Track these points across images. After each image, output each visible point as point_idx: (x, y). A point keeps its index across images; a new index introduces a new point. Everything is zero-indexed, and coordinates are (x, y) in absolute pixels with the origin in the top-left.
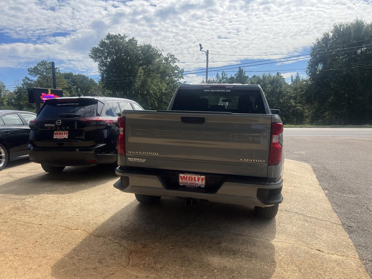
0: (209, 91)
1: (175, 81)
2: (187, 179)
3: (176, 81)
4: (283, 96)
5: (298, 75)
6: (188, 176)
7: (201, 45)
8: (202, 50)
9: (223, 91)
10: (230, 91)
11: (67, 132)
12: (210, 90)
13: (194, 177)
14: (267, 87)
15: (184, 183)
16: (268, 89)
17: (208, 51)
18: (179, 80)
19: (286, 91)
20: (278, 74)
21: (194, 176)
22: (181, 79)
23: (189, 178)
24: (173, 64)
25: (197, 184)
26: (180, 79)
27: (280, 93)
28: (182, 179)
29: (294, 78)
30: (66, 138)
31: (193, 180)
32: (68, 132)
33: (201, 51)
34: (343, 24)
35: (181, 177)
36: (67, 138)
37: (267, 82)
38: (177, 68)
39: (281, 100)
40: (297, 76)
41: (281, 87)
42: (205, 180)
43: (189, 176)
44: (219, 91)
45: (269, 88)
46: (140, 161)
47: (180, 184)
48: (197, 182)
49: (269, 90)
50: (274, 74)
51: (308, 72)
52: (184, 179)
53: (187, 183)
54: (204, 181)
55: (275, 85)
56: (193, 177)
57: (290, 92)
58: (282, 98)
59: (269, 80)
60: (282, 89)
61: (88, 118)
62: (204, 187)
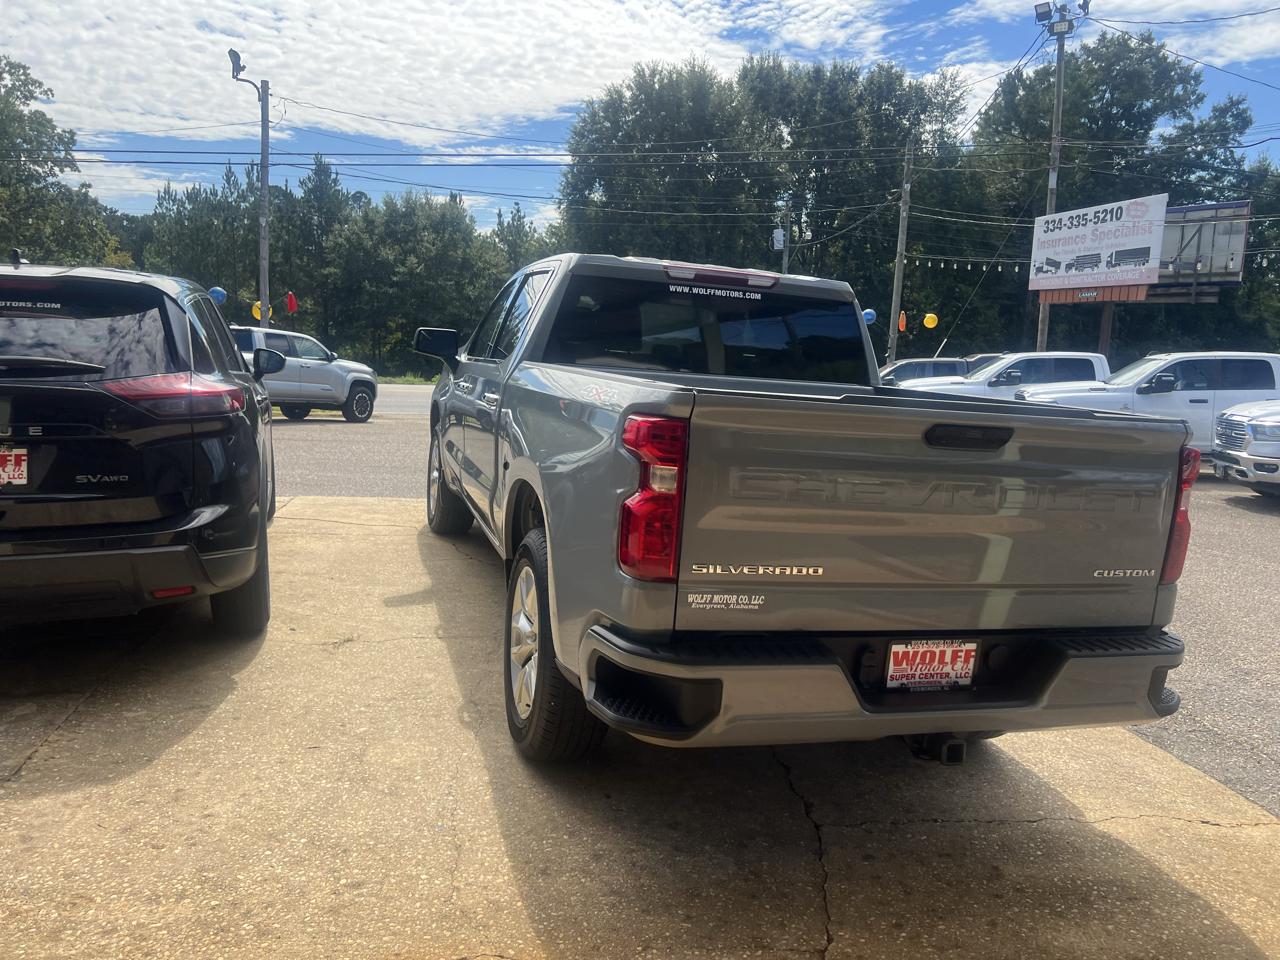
0: (686, 290)
1: (35, 177)
2: (915, 661)
3: (38, 178)
4: (476, 276)
5: (518, 211)
6: (921, 650)
7: (234, 56)
8: (242, 75)
9: (736, 294)
10: (759, 297)
11: (16, 451)
12: (691, 290)
13: (941, 652)
14: (422, 241)
15: (902, 677)
16: (426, 248)
17: (265, 84)
18: (54, 175)
19: (485, 262)
20: (453, 197)
21: (942, 648)
22: (67, 169)
23: (924, 654)
24: (24, 103)
25: (947, 675)
26: (62, 171)
27: (466, 264)
28: (898, 663)
29: (507, 219)
30: (16, 482)
31: (936, 663)
32: (23, 451)
33: (238, 80)
34: (660, 68)
35: (896, 654)
36: (24, 481)
37: (423, 222)
38: (40, 121)
39: (470, 291)
40: (515, 212)
41: (468, 246)
42: (975, 657)
43: (921, 647)
44: (723, 293)
45: (428, 245)
46: (738, 603)
47: (890, 684)
48: (948, 669)
49: (431, 251)
50: (440, 199)
51: (562, 207)
52: (906, 663)
53: (913, 676)
54: (972, 660)
55: (450, 235)
56: (937, 651)
57: (496, 266)
58: (471, 283)
59: (428, 217)
60: (472, 252)
61: (142, 380)
62: (967, 681)
